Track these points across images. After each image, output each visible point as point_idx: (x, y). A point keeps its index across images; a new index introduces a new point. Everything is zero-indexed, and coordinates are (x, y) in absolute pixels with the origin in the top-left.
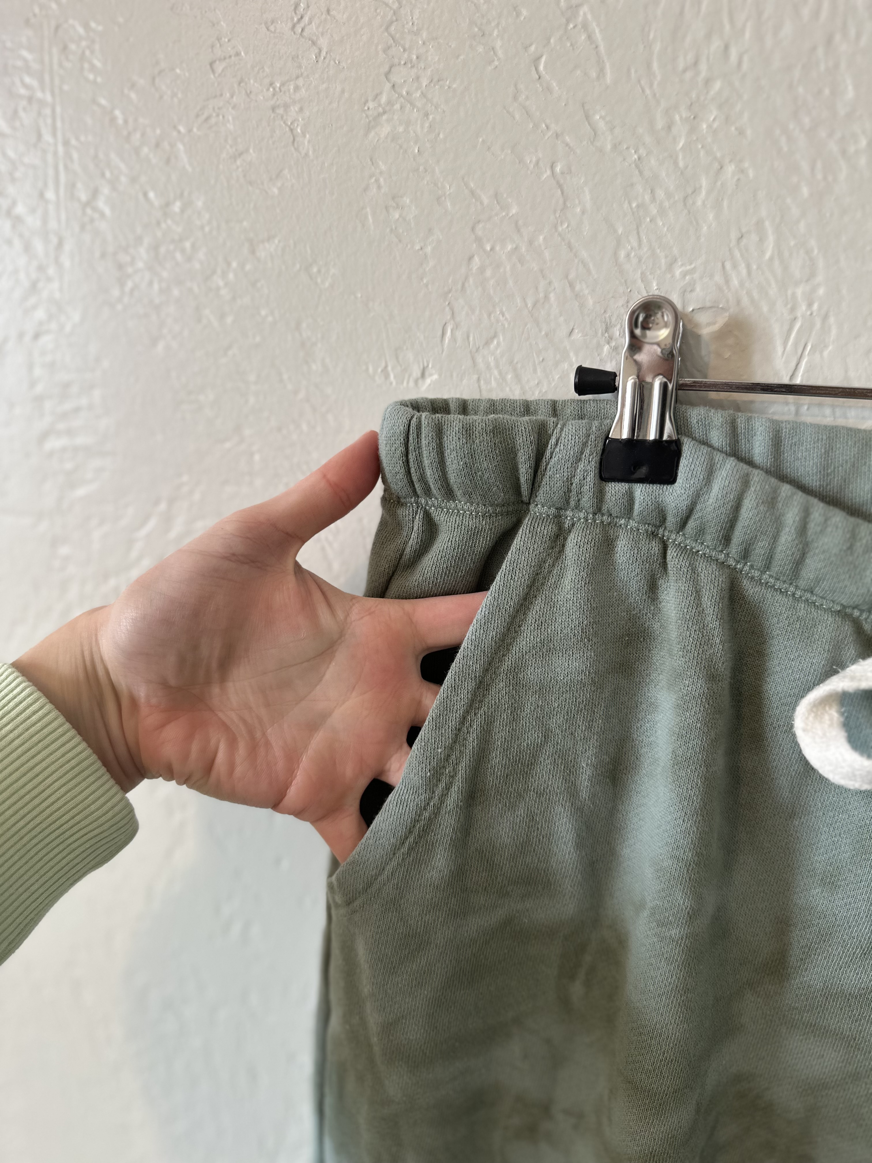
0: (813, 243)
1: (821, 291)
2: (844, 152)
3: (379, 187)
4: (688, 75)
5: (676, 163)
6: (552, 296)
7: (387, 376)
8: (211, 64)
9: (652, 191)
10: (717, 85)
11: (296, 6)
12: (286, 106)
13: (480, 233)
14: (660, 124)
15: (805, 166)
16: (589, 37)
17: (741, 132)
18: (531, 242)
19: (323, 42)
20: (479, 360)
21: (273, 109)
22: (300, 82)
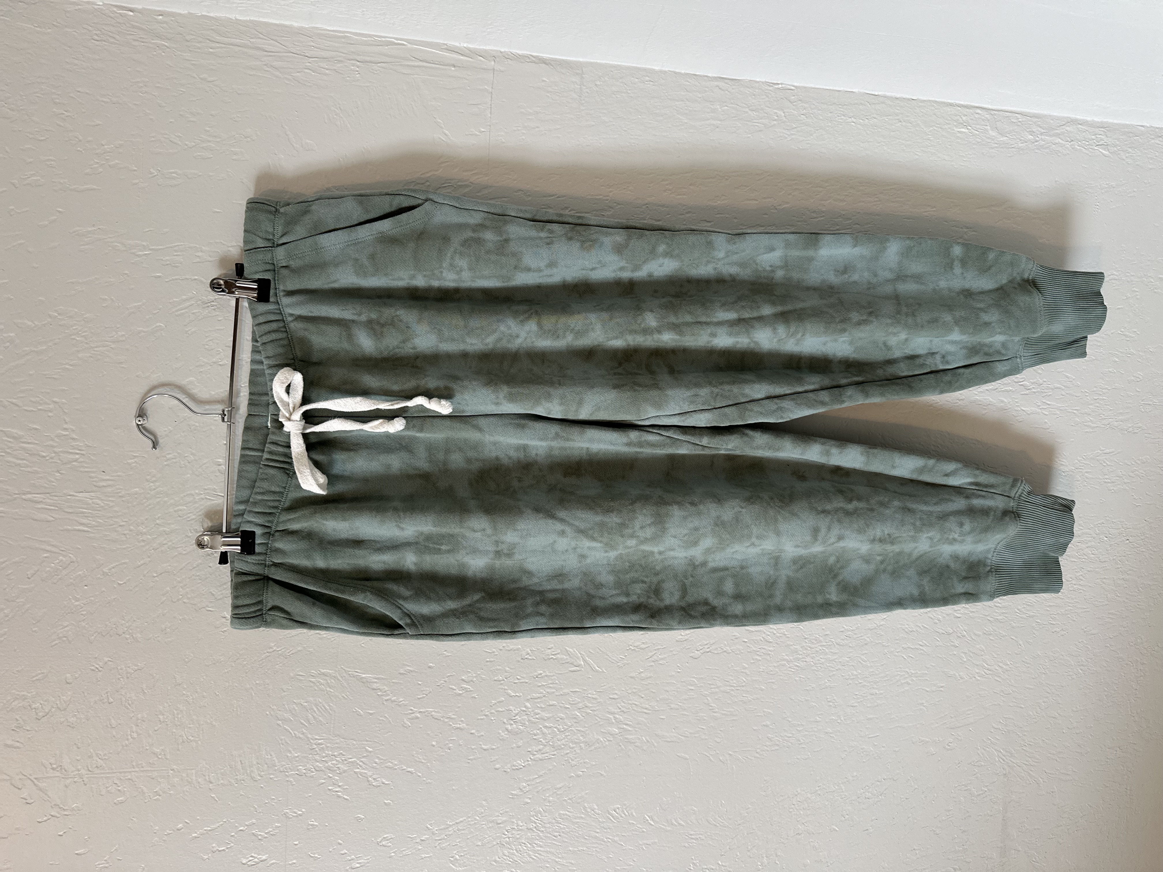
0: (182, 495)
1: (197, 491)
2: (154, 489)
3: (158, 637)
4: (128, 536)
5: (156, 538)
6: (198, 574)
7: (225, 631)
8: (110, 703)
9: (164, 544)
10: (132, 527)
11: (93, 670)
12: (127, 673)
13: (176, 600)
14: (143, 544)
15: (158, 500)
16: (113, 568)
17: (147, 519)
18: (180, 582)
19: (106, 659)
20: (219, 597)
21: (128, 678)
22: (119, 668)
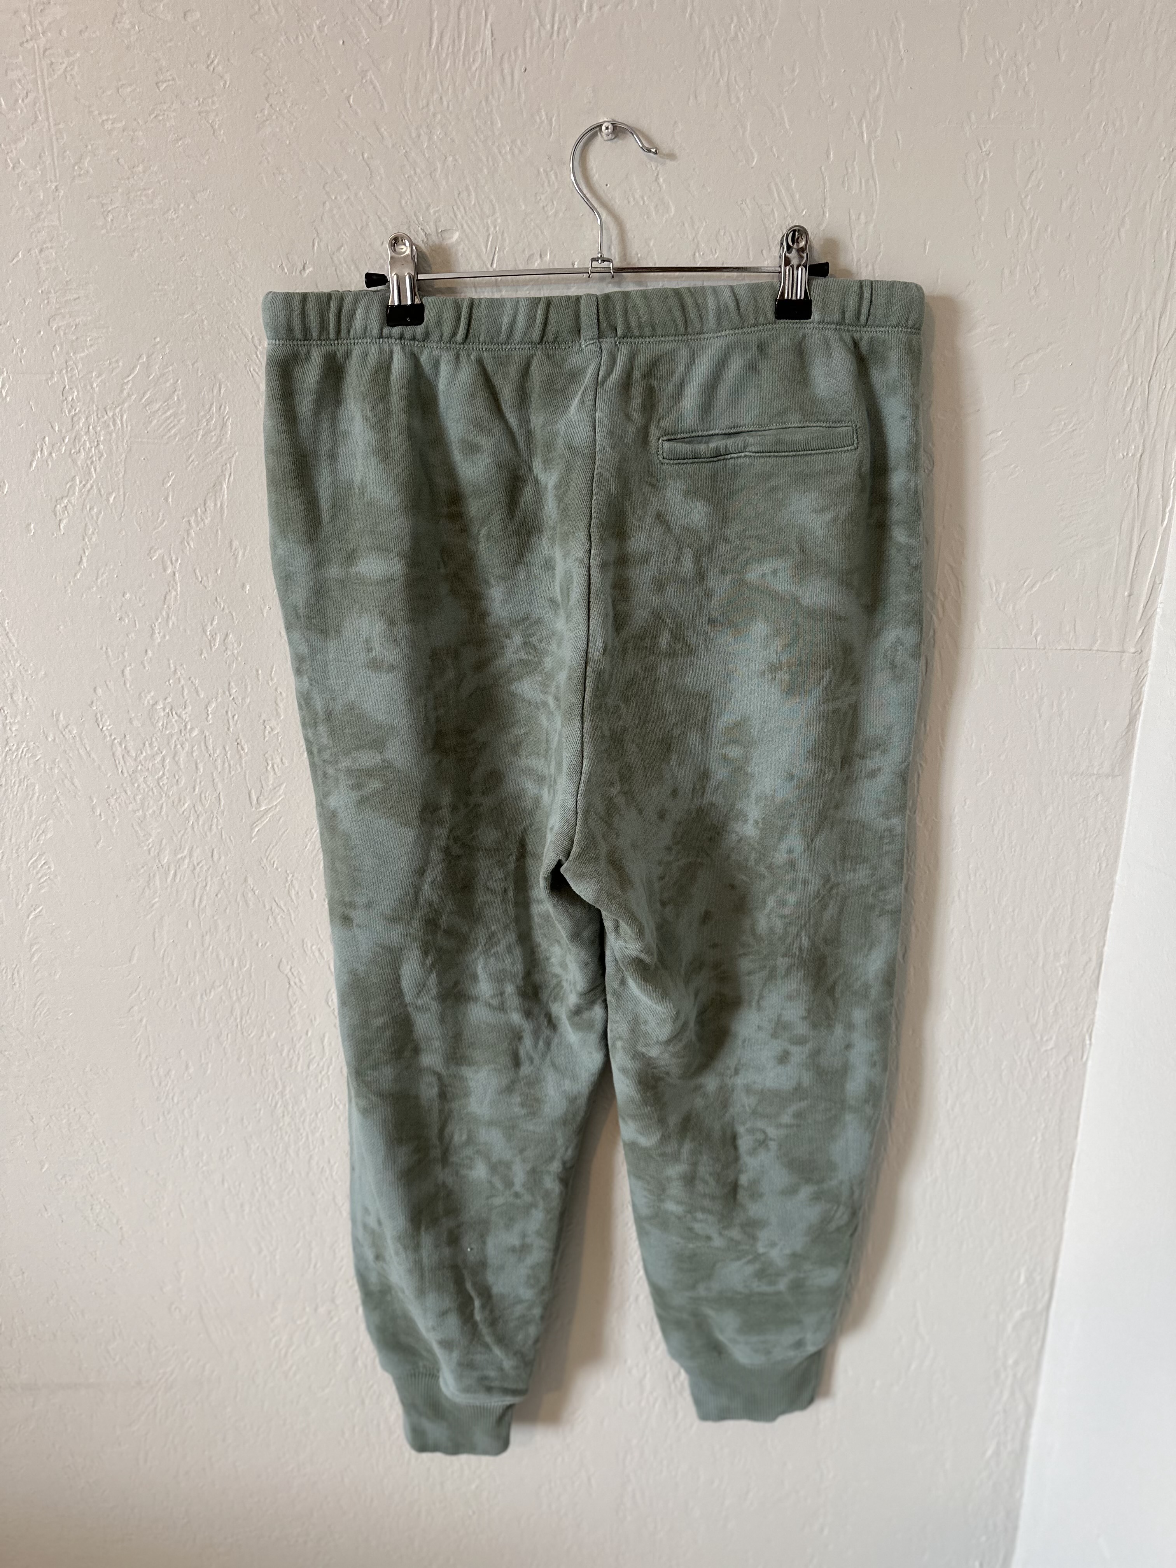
0: (492, 197)
1: (499, 221)
2: (500, 153)
3: (268, 162)
4: (425, 110)
5: (424, 155)
6: (370, 223)
7: (283, 269)
8: (156, 84)
9: (414, 169)
10: (439, 117)
11: (209, 56)
12: (207, 112)
13: (328, 189)
14: (414, 135)
15: (484, 159)
16: (374, 88)
17: (453, 141)
18: (356, 195)
19: (227, 77)
20: (335, 259)
21: (200, 113)
22: (215, 99)
